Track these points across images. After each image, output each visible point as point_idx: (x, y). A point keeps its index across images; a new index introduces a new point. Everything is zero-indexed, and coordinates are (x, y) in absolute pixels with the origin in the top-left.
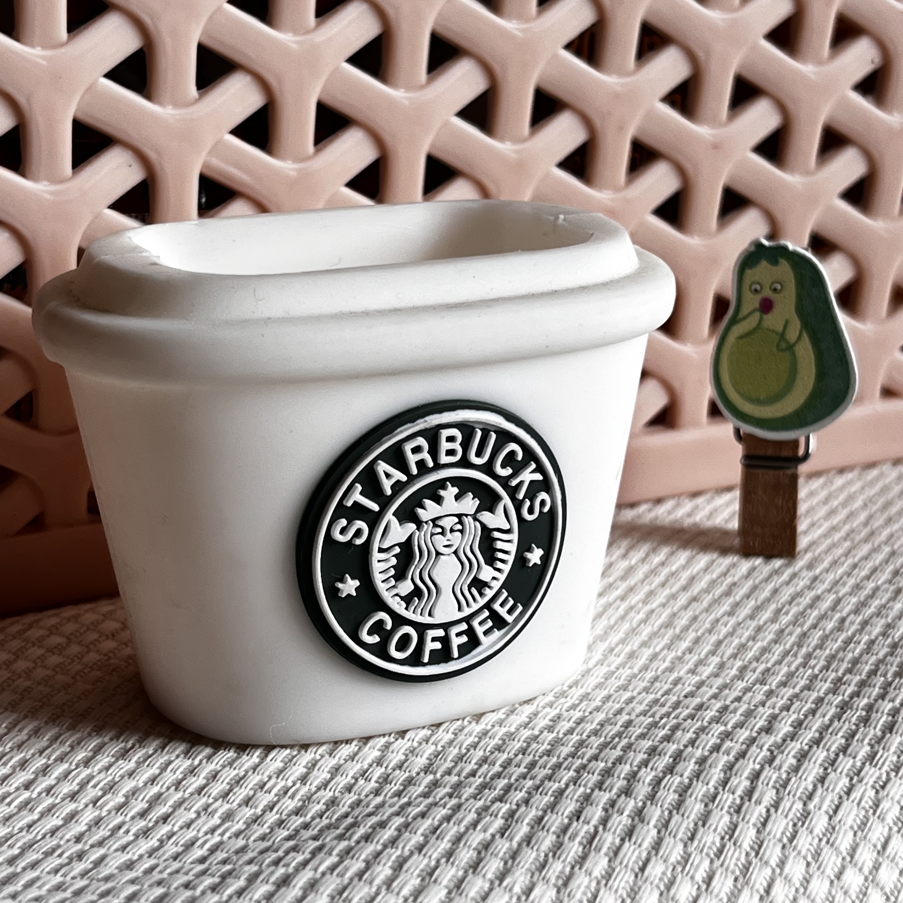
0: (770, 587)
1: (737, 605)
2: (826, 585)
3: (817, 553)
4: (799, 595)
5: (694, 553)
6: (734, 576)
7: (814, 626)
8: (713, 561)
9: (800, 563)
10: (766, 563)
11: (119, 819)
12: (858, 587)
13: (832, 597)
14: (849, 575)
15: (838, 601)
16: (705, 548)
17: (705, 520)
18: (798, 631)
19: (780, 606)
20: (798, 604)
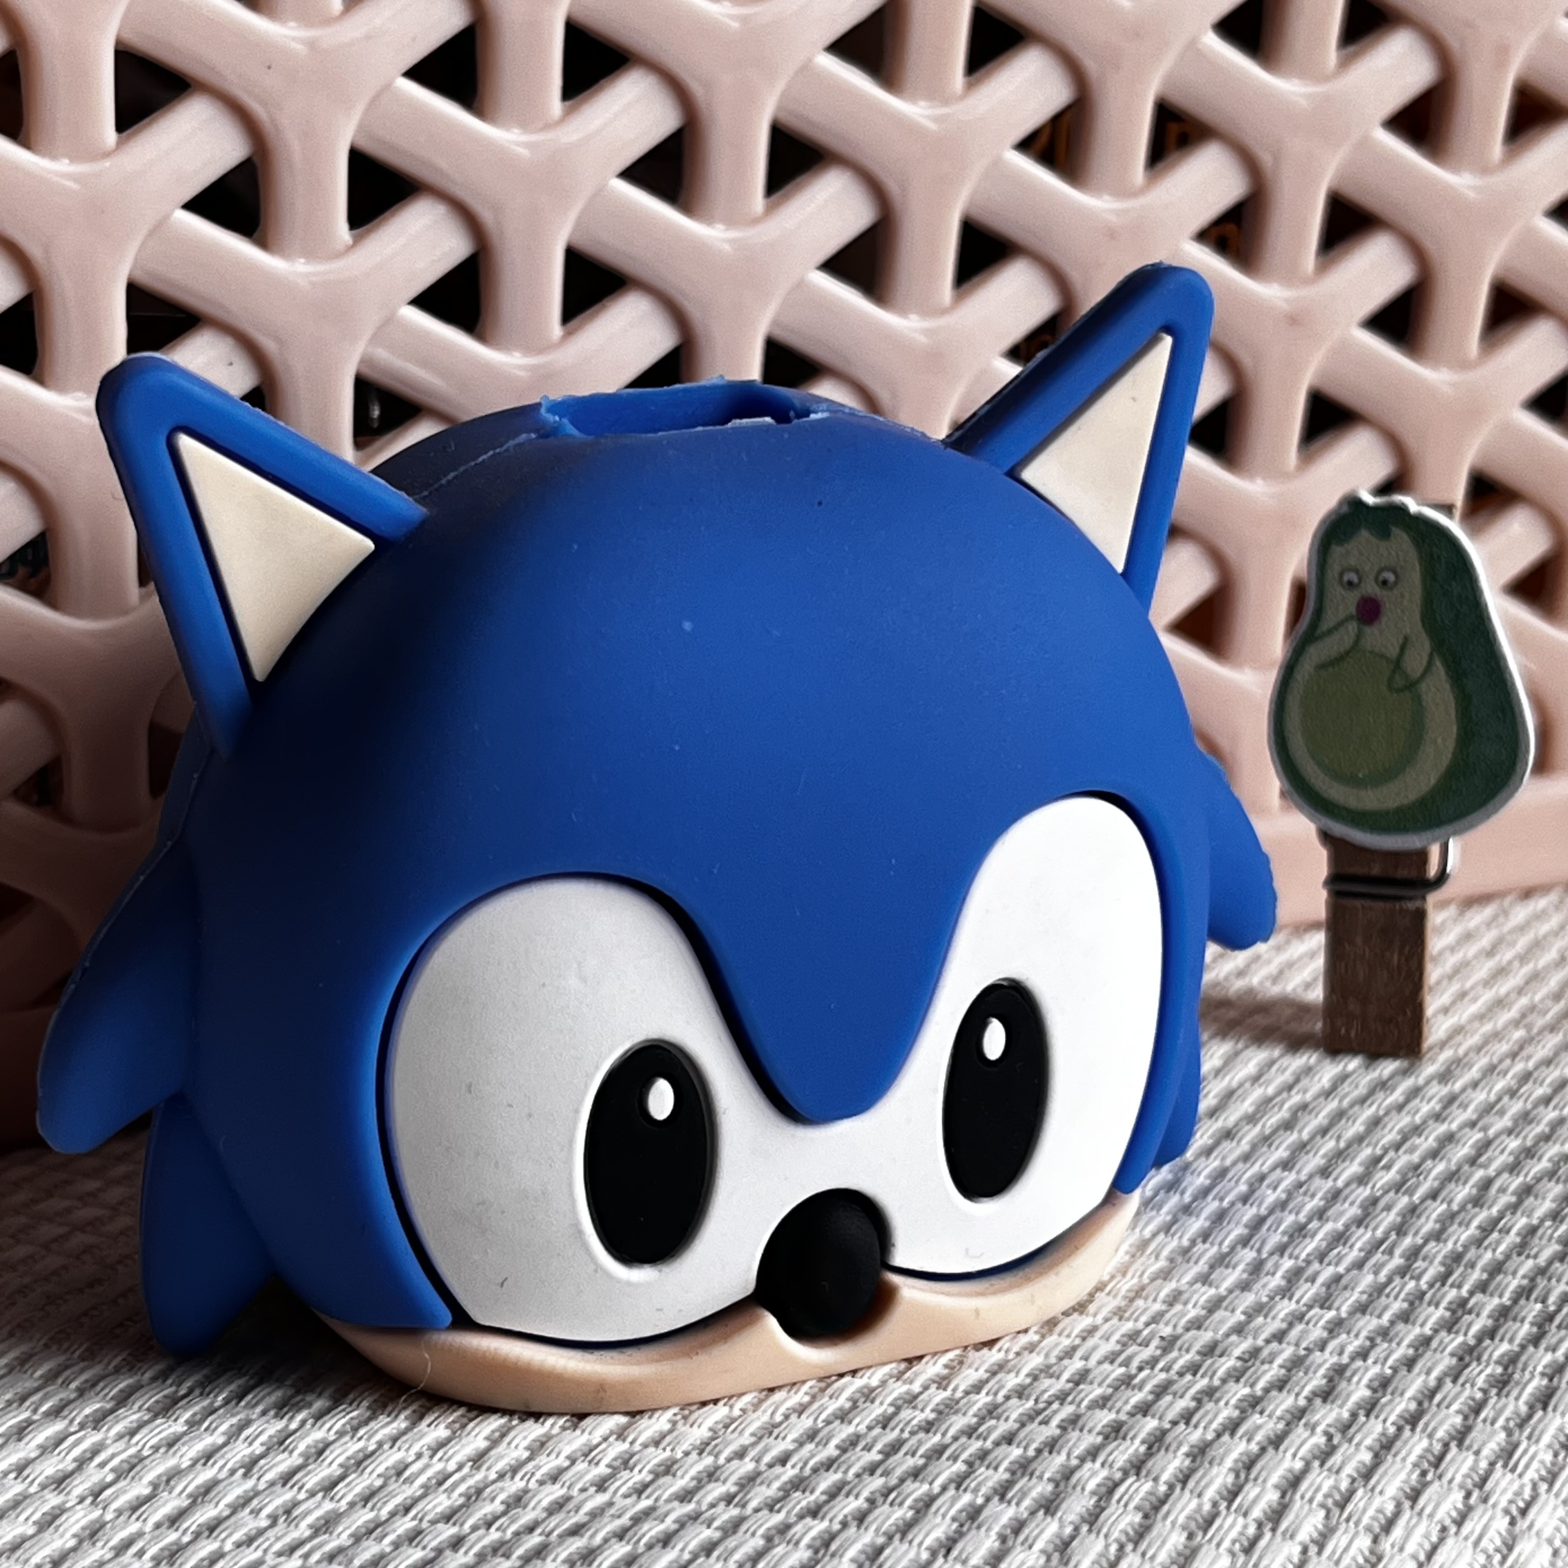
0: (1369, 1112)
1: (1302, 1147)
2: (1469, 1114)
3: (1461, 1051)
4: (1417, 1130)
5: (1240, 1045)
6: (1305, 1091)
7: (1433, 1195)
8: (1271, 1063)
9: (1429, 1069)
10: (1367, 1068)
11: (134, 1528)
12: (1526, 1118)
13: (1477, 1136)
14: (1512, 1093)
15: (1485, 1145)
16: (1262, 1037)
17: (1268, 984)
18: (1404, 1201)
19: (1378, 1151)
20: (1411, 1151)
